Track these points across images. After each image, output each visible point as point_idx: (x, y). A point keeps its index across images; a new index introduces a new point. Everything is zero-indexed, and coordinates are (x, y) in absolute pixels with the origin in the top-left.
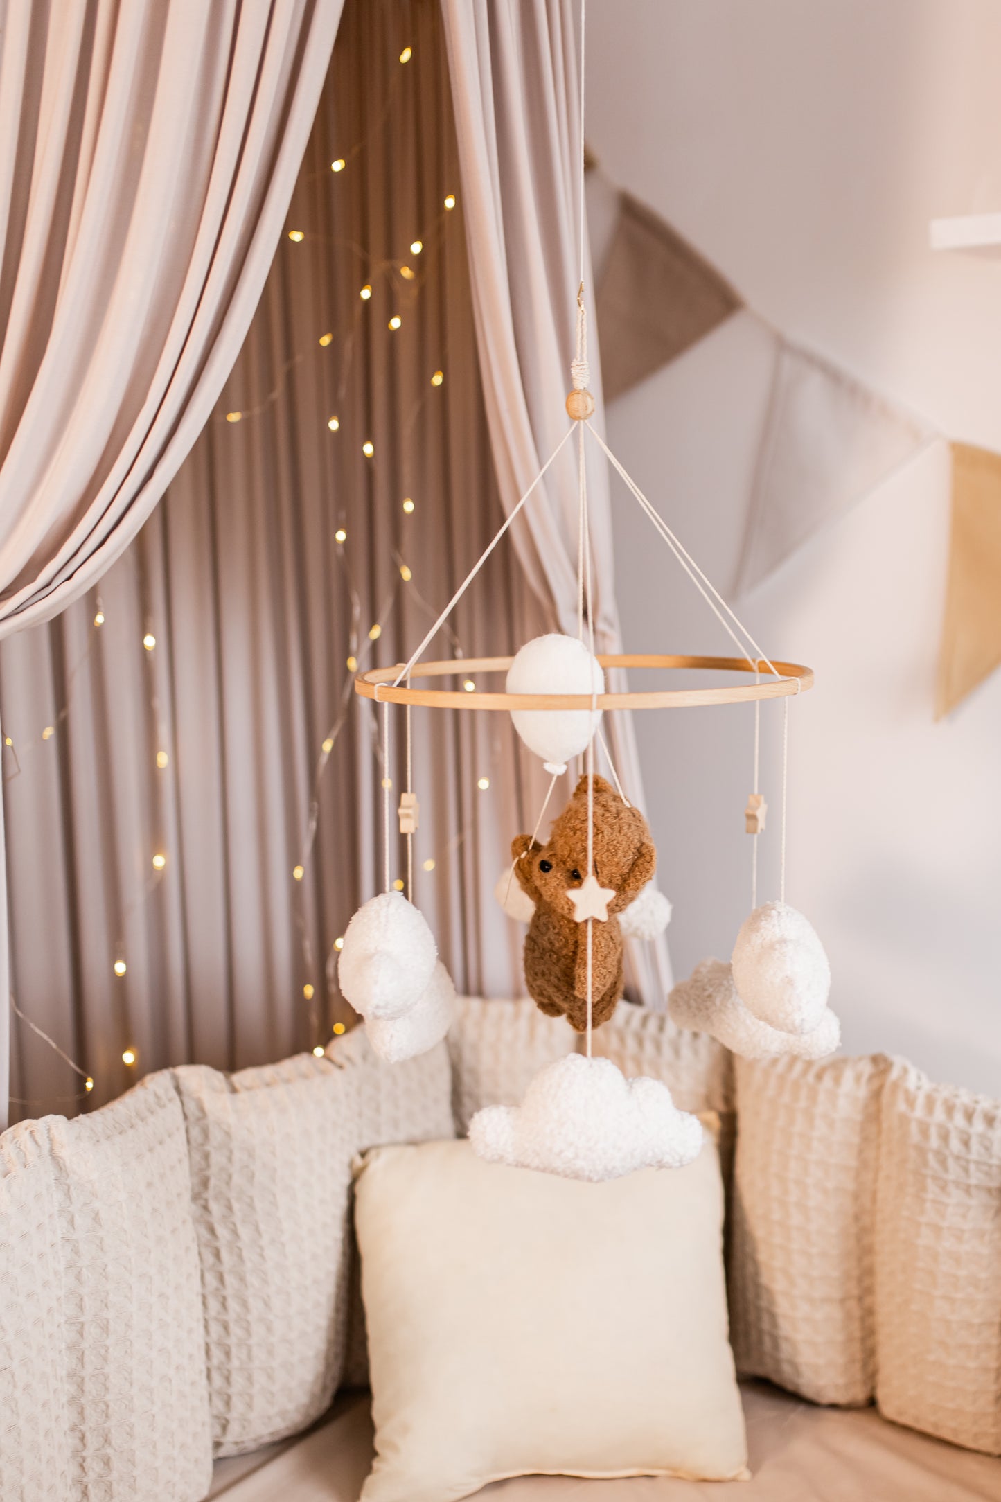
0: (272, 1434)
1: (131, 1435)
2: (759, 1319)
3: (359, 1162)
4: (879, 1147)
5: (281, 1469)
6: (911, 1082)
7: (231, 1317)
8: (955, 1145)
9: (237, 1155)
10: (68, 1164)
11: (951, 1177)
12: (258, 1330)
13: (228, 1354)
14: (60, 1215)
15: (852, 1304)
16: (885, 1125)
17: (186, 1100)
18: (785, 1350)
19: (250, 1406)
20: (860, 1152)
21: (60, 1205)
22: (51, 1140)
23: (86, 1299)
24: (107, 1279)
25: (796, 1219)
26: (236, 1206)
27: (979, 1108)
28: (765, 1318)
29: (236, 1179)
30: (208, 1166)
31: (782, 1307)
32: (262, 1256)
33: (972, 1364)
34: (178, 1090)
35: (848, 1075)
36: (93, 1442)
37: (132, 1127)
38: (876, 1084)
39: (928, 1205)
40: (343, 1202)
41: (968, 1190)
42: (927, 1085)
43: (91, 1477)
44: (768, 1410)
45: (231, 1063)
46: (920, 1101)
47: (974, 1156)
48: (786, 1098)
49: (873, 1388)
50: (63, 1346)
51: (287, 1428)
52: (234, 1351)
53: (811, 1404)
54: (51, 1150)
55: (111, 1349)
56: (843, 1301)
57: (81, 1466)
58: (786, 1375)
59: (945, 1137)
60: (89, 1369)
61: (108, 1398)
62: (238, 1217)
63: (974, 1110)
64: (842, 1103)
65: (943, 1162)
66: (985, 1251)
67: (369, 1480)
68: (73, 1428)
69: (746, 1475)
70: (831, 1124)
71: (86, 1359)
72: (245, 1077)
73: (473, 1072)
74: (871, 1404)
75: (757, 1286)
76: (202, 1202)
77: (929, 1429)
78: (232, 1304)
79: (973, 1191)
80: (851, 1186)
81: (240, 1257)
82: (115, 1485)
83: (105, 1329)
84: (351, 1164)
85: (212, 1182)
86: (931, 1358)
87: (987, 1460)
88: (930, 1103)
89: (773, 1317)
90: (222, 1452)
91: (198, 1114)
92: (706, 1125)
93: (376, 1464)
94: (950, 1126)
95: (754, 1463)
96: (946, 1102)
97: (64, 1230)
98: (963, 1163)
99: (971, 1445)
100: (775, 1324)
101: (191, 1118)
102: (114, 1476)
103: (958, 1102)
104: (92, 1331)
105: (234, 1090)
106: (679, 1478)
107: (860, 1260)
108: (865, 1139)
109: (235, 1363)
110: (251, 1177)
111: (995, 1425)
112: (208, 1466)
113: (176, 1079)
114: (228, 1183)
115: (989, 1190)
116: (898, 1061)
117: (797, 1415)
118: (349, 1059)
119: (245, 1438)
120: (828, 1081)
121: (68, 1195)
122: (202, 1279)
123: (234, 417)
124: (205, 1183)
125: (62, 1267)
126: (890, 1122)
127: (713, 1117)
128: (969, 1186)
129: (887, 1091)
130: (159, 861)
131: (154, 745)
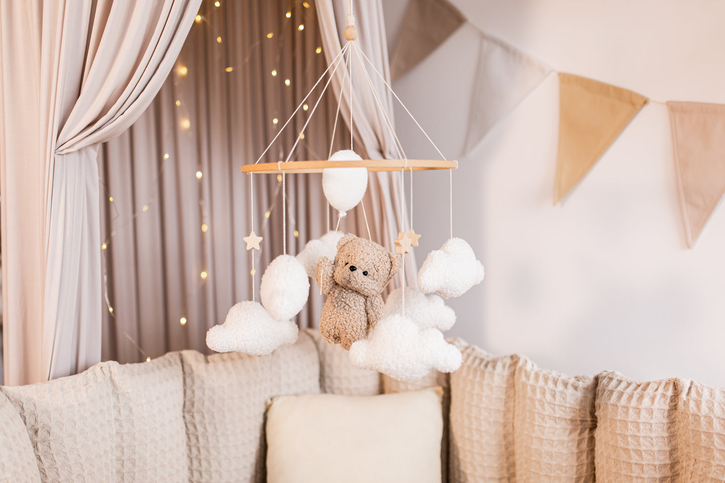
3: (269, 402)
4: (515, 401)
6: (529, 367)
7: (203, 469)
8: (548, 396)
9: (207, 392)
10: (117, 383)
11: (546, 413)
12: (215, 476)
14: (114, 408)
15: (505, 481)
16: (516, 389)
17: (185, 365)
20: (506, 403)
21: (114, 403)
22: (111, 372)
23: (125, 449)
24: (135, 440)
25: (476, 437)
26: (206, 416)
27: (560, 378)
29: (207, 403)
30: (194, 396)
31: (470, 482)
32: (218, 441)
34: (182, 361)
35: (499, 365)
37: (153, 371)
38: (513, 369)
39: (536, 427)
40: (261, 420)
42: (536, 368)
46: (532, 376)
47: (557, 402)
48: (471, 377)
50: (115, 471)
54: (111, 377)
55: (136, 474)
56: (500, 479)
59: (543, 393)
62: (207, 421)
63: (558, 380)
64: (496, 378)
65: (543, 405)
66: (565, 452)
70: (491, 390)
71: (125, 478)
73: (330, 366)
75: (459, 471)
76: (191, 414)
78: (203, 462)
79: (557, 420)
80: (502, 421)
81: (207, 440)
83: (134, 464)
84: (266, 403)
85: (196, 404)
88: (537, 376)
91: (190, 371)
92: (437, 393)
94: (546, 388)
96: (544, 375)
97: (116, 415)
98: (553, 406)
101: (187, 374)
103: (550, 376)
104: (128, 464)
105: (207, 362)
107: (508, 458)
108: (508, 397)
110: (213, 403)
113: (181, 355)
114: (203, 405)
115: (566, 420)
116: (523, 357)
120: (490, 367)
121: (118, 398)
122: (190, 450)
123: (229, 70)
124: (193, 404)
125: (114, 432)
126: (518, 387)
127: (440, 389)
128: (555, 418)
129: (517, 372)
130: (204, 275)
131: (201, 222)
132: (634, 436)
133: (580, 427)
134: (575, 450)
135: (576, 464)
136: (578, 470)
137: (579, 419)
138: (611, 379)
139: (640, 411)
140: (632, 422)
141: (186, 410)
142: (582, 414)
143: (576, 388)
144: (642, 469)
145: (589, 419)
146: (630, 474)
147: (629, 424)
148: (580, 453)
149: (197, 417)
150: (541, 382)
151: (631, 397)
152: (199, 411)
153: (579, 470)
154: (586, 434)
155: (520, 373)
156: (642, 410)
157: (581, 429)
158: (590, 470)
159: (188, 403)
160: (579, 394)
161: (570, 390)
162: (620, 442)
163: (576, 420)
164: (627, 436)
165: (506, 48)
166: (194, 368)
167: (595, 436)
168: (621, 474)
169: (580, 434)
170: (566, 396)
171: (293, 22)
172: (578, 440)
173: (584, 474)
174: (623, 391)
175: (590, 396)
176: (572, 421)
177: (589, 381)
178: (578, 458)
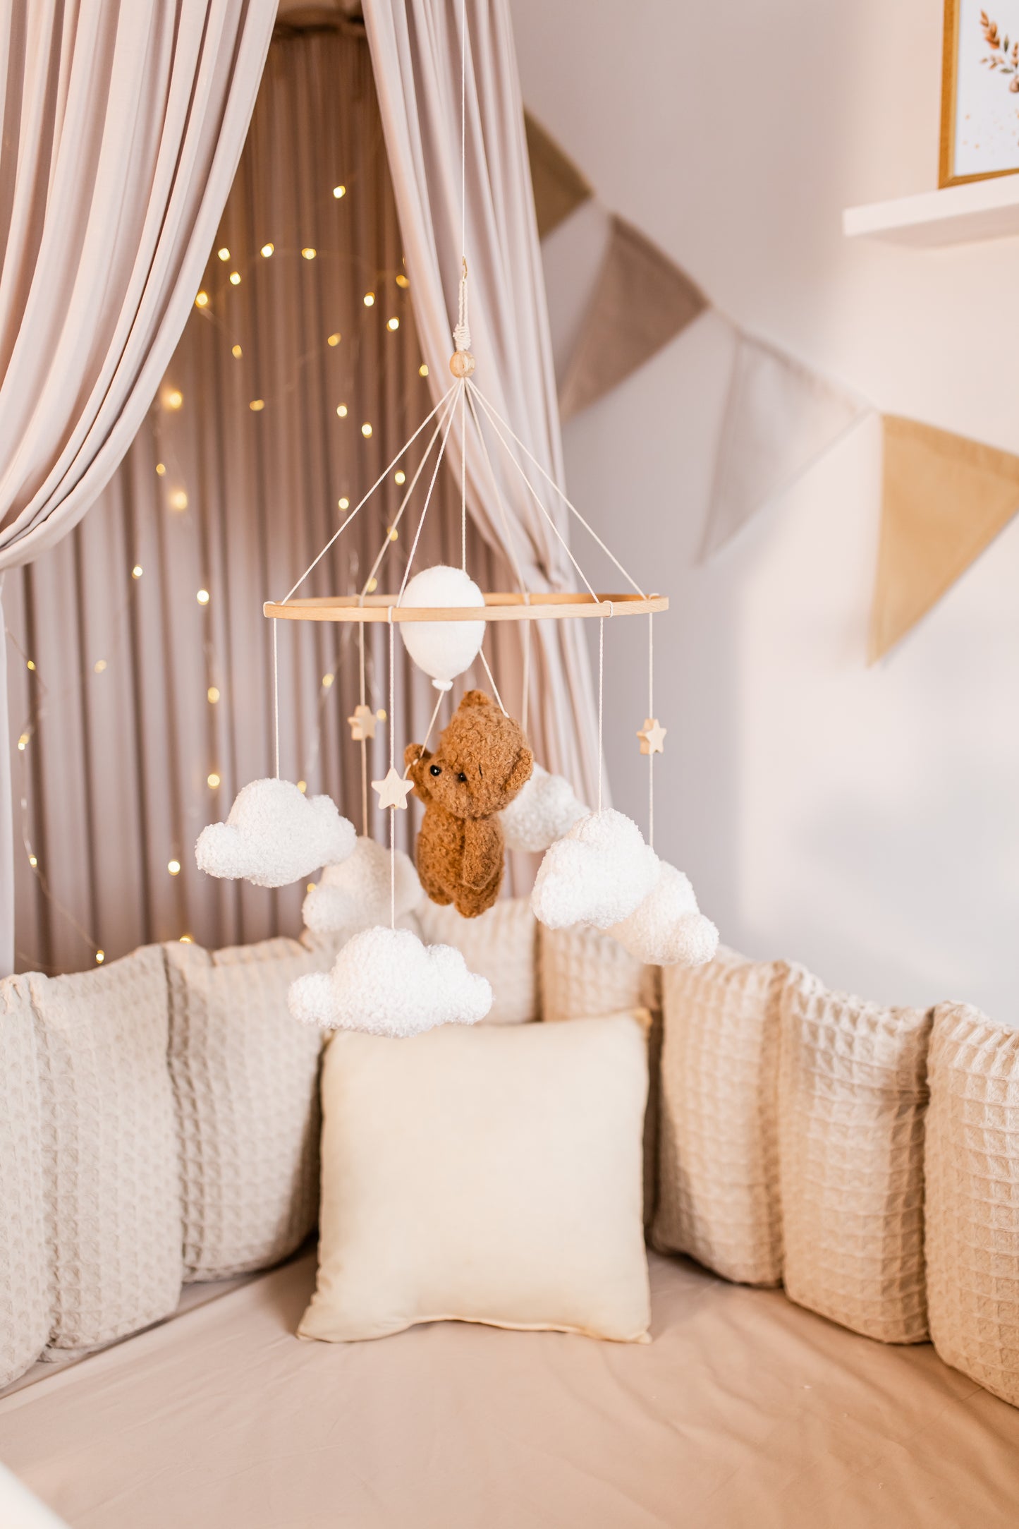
0: (243, 1264)
1: (96, 1251)
2: (678, 1198)
3: (328, 1035)
4: (779, 1046)
5: (246, 1296)
6: (806, 988)
7: (205, 1159)
8: (840, 1046)
9: (211, 1020)
10: (44, 1014)
11: (836, 1076)
12: (227, 1173)
13: (202, 1191)
14: (38, 1058)
15: (760, 1190)
16: (782, 1026)
17: (171, 972)
18: (700, 1230)
19: (219, 1238)
20: (763, 1050)
21: (38, 1049)
22: (31, 994)
23: (59, 1131)
24: (77, 1116)
25: (707, 1109)
26: (210, 1064)
27: (863, 1013)
28: (683, 1198)
29: (211, 1041)
30: (188, 1028)
31: (697, 1188)
32: (231, 1109)
33: (859, 1254)
34: (166, 962)
35: (752, 978)
36: (65, 1255)
38: (776, 988)
39: (816, 1101)
40: (312, 1068)
41: (852, 1088)
42: (821, 990)
43: (63, 1284)
44: (680, 1282)
45: (214, 942)
47: (856, 1057)
48: (699, 998)
49: (781, 1273)
50: (40, 1170)
51: (257, 1261)
52: (207, 1189)
53: (725, 1281)
54: (32, 1002)
55: (80, 1176)
56: (751, 1187)
57: (55, 1274)
58: (701, 1251)
59: (831, 1039)
60: (61, 1192)
61: (76, 1217)
62: (211, 1074)
63: (859, 1015)
64: (746, 1004)
65: (829, 1062)
66: (869, 1147)
67: (310, 1311)
68: (48, 1242)
69: (647, 1339)
70: (736, 1023)
71: (59, 1182)
72: (228, 954)
74: (779, 1286)
75: (677, 1168)
76: (183, 1059)
77: (826, 1313)
78: (206, 1149)
79: (857, 1090)
80: (755, 1081)
81: (212, 1108)
82: (82, 1293)
83: (75, 1159)
84: (322, 1036)
85: (192, 1042)
86: (824, 1245)
87: (876, 1346)
88: (820, 1007)
89: (689, 1197)
90: (198, 1276)
91: (180, 982)
92: (639, 1021)
93: (315, 1298)
94: (837, 1029)
95: (655, 1329)
96: (834, 1006)
97: (42, 1071)
98: (847, 1063)
99: (862, 1331)
100: (690, 1205)
101: (175, 988)
102: (82, 1285)
103: (845, 1007)
104: (64, 1159)
105: (213, 964)
106: (586, 1336)
107: (765, 1150)
108: (768, 1038)
109: (208, 1200)
110: (223, 1040)
111: (883, 1313)
112: (176, 1287)
113: (165, 952)
114: (204, 1044)
115: (872, 1090)
116: (796, 967)
117: (709, 1290)
118: (319, 945)
119: (215, 1266)
120: (734, 984)
121: (45, 1041)
122: (181, 1125)
123: (257, 405)
124: (185, 1042)
125: (38, 1102)
126: (786, 1023)
127: (644, 1014)
128: (853, 1086)
129: (784, 994)
130: (214, 780)
131: (208, 683)
132: (995, 1132)
133: (898, 1103)
134: (888, 1146)
135: (889, 1171)
136: (892, 1182)
137: (896, 1088)
138: (957, 1020)
139: (1007, 1086)
140: (990, 1105)
141: (174, 1051)
142: (903, 1079)
143: (891, 1032)
144: (1008, 1192)
145: (915, 1088)
146: (985, 1199)
147: (986, 1108)
148: (898, 1150)
149: (194, 1065)
150: (828, 1018)
151: (991, 1057)
152: (197, 1055)
153: (895, 1181)
154: (909, 1116)
155: (790, 996)
156: (1010, 1085)
157: (900, 1108)
158: (915, 1180)
159: (177, 1040)
160: (897, 1045)
161: (881, 1036)
162: (968, 1140)
163: (891, 1092)
164: (981, 1130)
165: (784, 362)
166: (188, 977)
167: (926, 1121)
168: (968, 1198)
169: (900, 1113)
170: (873, 1047)
171: (380, 313)
172: (895, 1127)
173: (905, 1189)
174: (976, 1046)
175: (917, 1047)
176: (885, 1092)
177: (916, 1019)
178: (894, 1159)
